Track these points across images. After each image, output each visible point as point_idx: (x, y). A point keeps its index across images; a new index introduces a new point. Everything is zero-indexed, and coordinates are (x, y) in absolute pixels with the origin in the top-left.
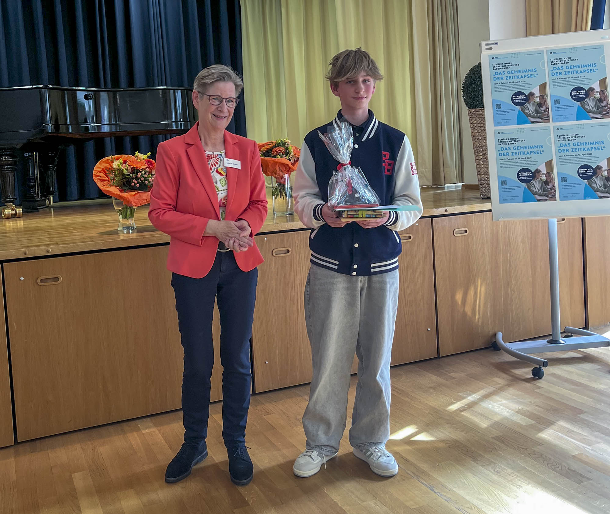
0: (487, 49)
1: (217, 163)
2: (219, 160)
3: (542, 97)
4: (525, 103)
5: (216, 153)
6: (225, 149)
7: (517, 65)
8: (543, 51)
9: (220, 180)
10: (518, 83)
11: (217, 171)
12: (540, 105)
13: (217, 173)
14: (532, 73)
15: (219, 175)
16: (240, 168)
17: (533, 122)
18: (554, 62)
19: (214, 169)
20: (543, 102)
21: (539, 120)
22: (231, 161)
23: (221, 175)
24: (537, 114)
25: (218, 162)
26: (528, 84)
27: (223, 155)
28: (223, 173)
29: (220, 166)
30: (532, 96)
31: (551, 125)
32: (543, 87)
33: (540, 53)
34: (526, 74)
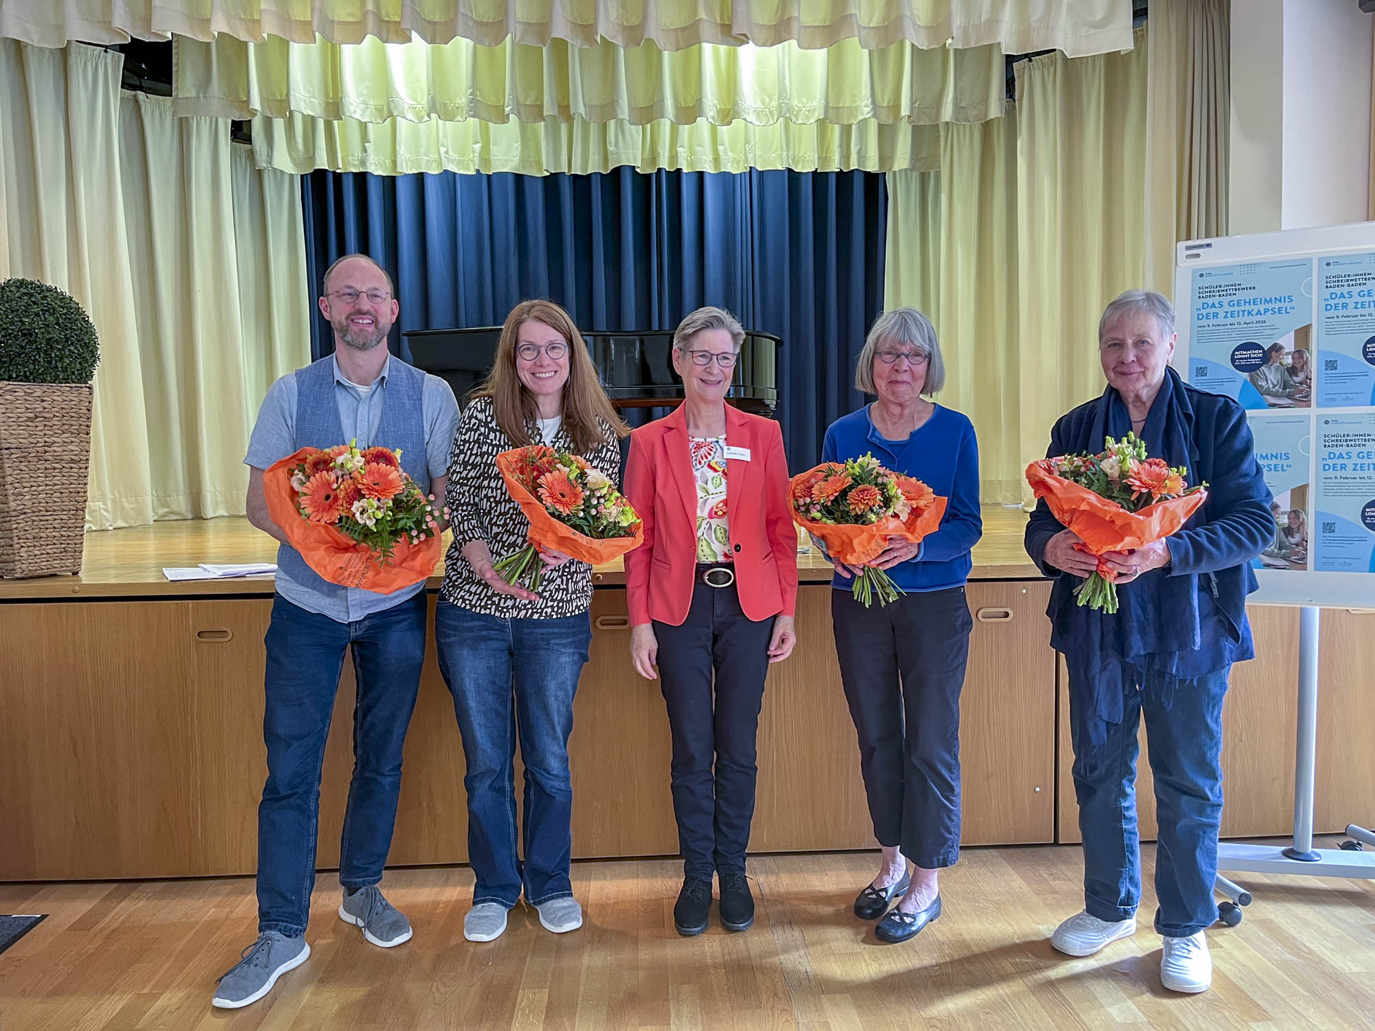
0: (1188, 256)
1: (710, 454)
2: (714, 450)
3: (1299, 354)
4: (1260, 365)
5: (709, 440)
6: (726, 432)
7: (1250, 288)
8: (1311, 259)
9: (713, 479)
10: (1249, 325)
11: (710, 466)
12: (1292, 371)
13: (709, 469)
14: (1280, 305)
15: (711, 472)
16: (749, 460)
17: (1273, 405)
18: (1333, 282)
19: (705, 463)
20: (1301, 364)
21: (1287, 401)
22: (733, 449)
23: (715, 470)
24: (1284, 389)
25: (712, 453)
26: (1273, 327)
27: (722, 442)
28: (718, 469)
29: (713, 458)
30: (1276, 352)
31: (1313, 412)
32: (1303, 334)
33: (1304, 263)
34: (1269, 306)
